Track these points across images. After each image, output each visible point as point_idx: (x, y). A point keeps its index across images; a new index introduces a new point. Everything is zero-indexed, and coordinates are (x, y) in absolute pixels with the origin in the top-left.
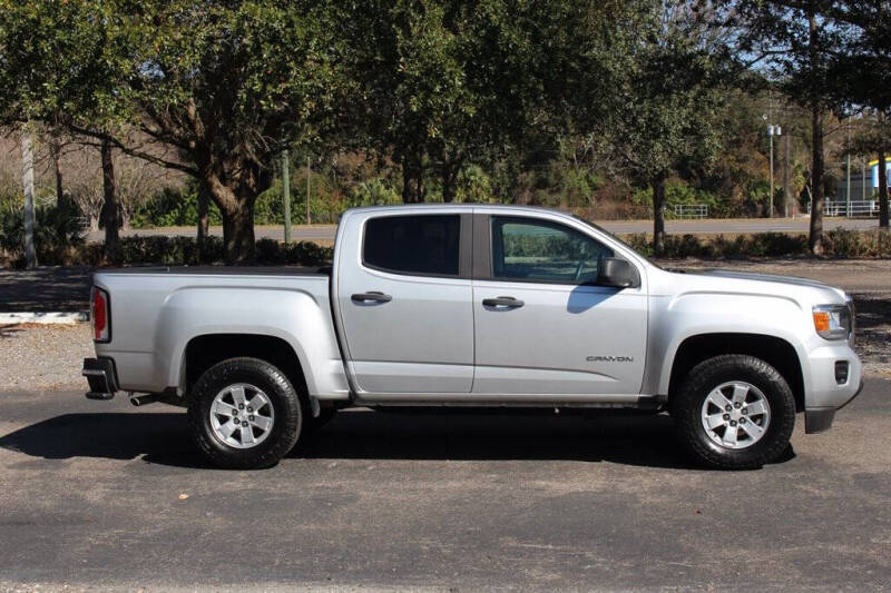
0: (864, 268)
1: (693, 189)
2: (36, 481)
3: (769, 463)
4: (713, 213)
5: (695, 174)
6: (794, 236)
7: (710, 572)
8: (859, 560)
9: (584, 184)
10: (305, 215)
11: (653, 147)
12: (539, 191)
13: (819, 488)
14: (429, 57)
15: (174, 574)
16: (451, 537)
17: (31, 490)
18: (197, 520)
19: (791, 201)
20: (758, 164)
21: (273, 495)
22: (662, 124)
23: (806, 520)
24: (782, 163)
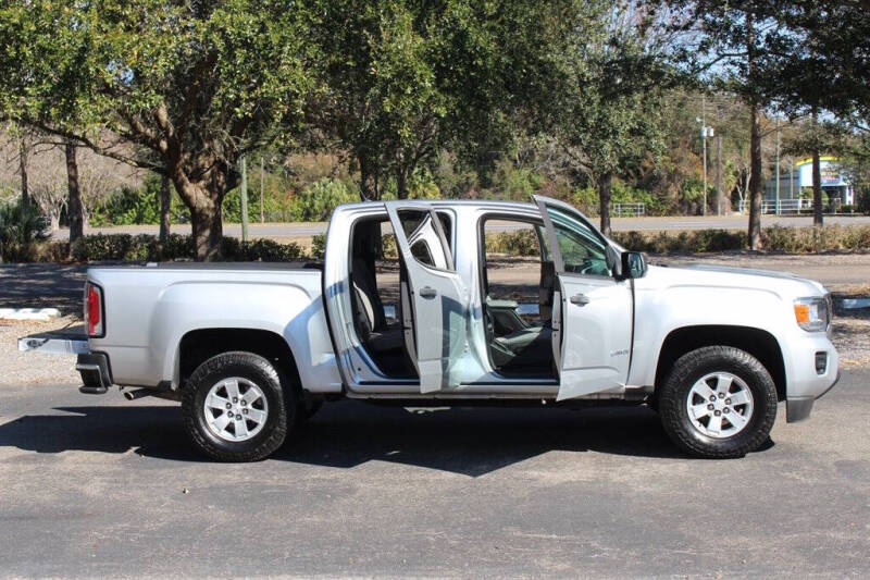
0: (803, 263)
1: (630, 188)
2: (32, 475)
3: (753, 451)
4: (650, 211)
5: (632, 175)
6: (733, 233)
7: (716, 560)
8: (858, 546)
9: (526, 183)
10: (259, 214)
11: (602, 147)
12: (483, 190)
13: (804, 475)
14: (400, 60)
15: (185, 568)
16: (454, 527)
17: (29, 484)
18: (200, 513)
19: (724, 199)
20: (692, 164)
21: (271, 487)
22: (611, 125)
23: (799, 507)
24: (714, 164)
